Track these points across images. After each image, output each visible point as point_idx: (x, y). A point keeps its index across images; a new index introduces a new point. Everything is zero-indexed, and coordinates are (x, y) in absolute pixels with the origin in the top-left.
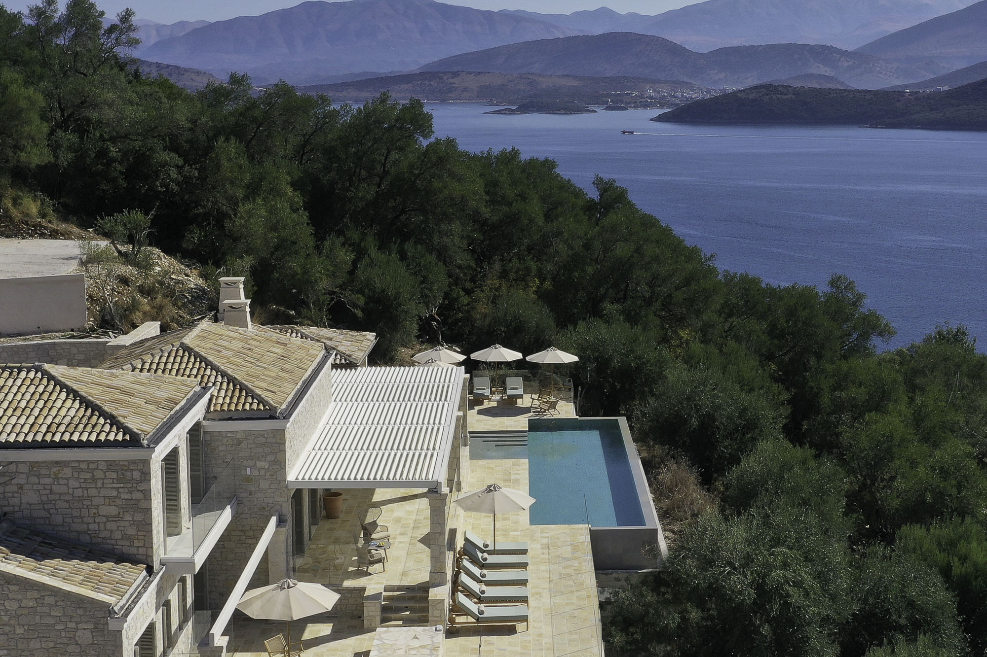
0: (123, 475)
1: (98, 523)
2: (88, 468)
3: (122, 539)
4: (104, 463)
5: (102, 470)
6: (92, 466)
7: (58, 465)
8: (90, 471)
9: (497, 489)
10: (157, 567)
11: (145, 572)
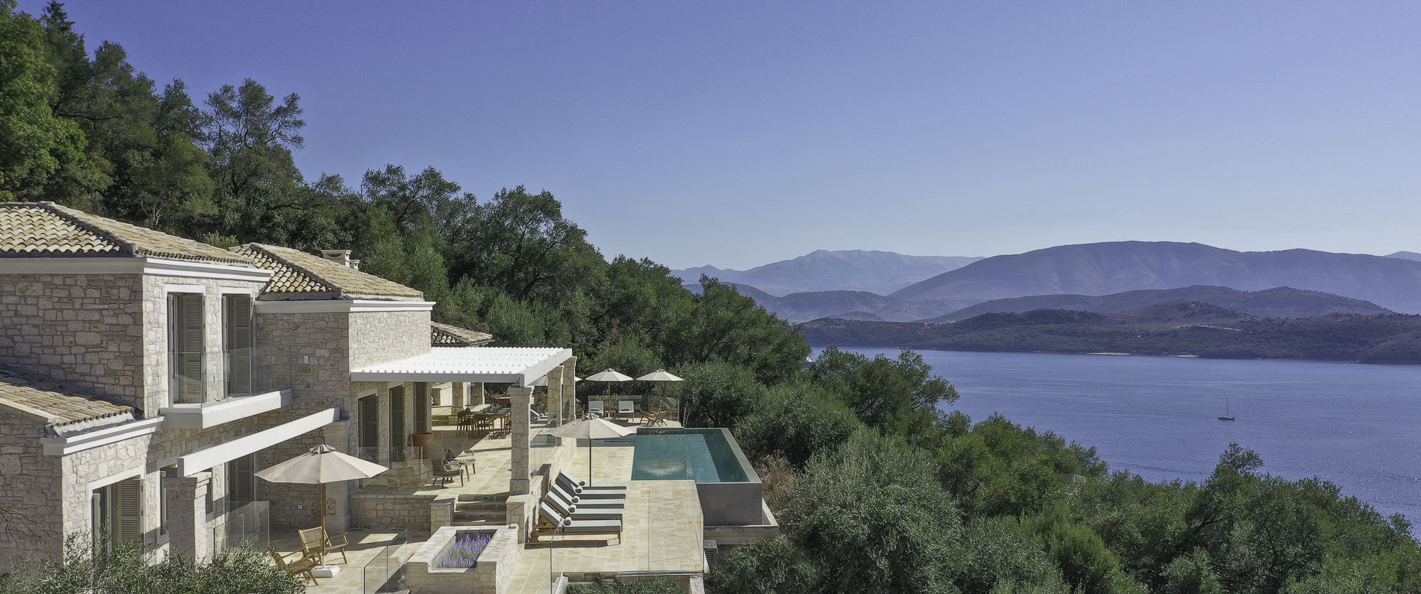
0: (108, 293)
1: (75, 355)
2: (64, 285)
3: (104, 375)
4: (84, 278)
5: (81, 287)
6: (69, 281)
7: (27, 280)
8: (66, 287)
10: (151, 415)
11: (129, 416)
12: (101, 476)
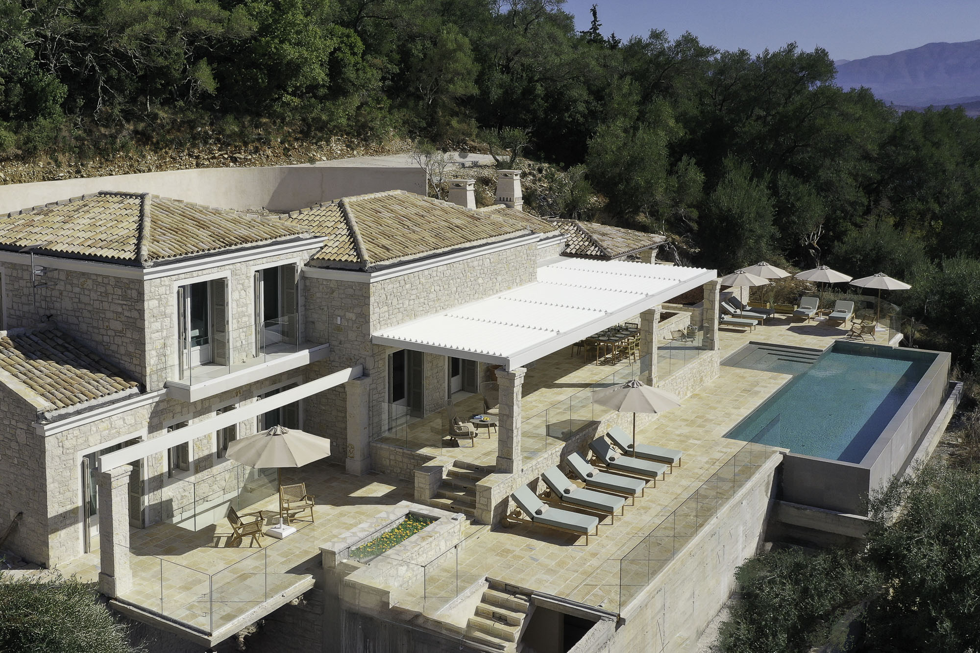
0: (126, 293)
1: (109, 337)
2: (103, 282)
3: (125, 355)
4: (114, 280)
5: (112, 286)
6: (106, 281)
7: (85, 277)
8: (104, 285)
9: (635, 386)
10: (155, 388)
11: (135, 390)
12: (91, 445)
